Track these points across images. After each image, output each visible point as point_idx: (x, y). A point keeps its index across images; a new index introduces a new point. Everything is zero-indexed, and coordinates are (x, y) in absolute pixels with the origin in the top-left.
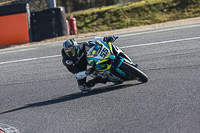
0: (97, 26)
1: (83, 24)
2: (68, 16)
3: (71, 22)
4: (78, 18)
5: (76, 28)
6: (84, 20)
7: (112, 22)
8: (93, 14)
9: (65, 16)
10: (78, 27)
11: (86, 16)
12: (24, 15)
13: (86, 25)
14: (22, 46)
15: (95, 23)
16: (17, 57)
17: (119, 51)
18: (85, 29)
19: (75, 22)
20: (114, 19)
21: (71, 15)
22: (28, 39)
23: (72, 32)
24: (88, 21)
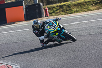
0: (59, 12)
1: (52, 11)
2: (44, 7)
3: (46, 10)
4: (49, 8)
5: (48, 14)
6: (52, 10)
7: (67, 10)
8: (57, 6)
9: (43, 7)
10: (50, 13)
11: (54, 7)
12: (22, 7)
13: (54, 12)
14: (21, 23)
15: (58, 11)
16: (18, 29)
17: (62, 26)
18: (53, 14)
19: (48, 11)
20: (68, 9)
21: (46, 7)
22: (24, 19)
23: (47, 16)
24: (54, 10)
